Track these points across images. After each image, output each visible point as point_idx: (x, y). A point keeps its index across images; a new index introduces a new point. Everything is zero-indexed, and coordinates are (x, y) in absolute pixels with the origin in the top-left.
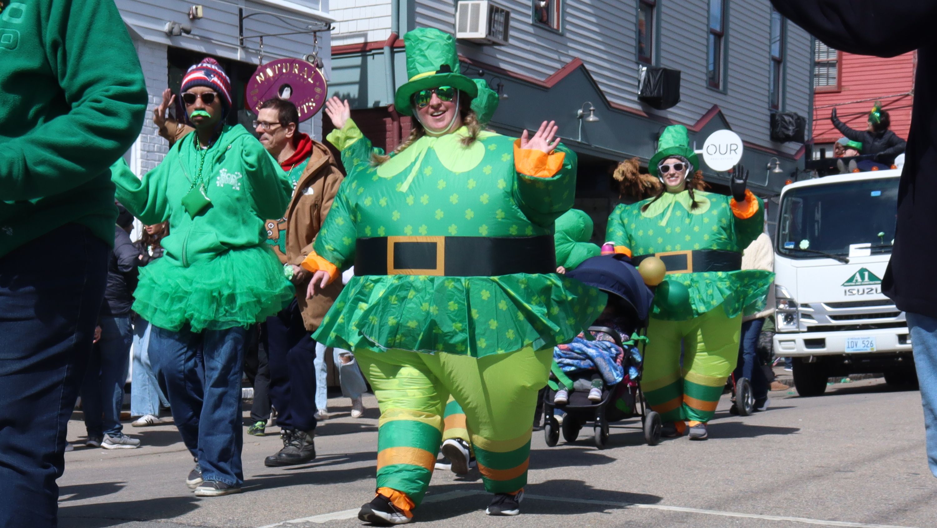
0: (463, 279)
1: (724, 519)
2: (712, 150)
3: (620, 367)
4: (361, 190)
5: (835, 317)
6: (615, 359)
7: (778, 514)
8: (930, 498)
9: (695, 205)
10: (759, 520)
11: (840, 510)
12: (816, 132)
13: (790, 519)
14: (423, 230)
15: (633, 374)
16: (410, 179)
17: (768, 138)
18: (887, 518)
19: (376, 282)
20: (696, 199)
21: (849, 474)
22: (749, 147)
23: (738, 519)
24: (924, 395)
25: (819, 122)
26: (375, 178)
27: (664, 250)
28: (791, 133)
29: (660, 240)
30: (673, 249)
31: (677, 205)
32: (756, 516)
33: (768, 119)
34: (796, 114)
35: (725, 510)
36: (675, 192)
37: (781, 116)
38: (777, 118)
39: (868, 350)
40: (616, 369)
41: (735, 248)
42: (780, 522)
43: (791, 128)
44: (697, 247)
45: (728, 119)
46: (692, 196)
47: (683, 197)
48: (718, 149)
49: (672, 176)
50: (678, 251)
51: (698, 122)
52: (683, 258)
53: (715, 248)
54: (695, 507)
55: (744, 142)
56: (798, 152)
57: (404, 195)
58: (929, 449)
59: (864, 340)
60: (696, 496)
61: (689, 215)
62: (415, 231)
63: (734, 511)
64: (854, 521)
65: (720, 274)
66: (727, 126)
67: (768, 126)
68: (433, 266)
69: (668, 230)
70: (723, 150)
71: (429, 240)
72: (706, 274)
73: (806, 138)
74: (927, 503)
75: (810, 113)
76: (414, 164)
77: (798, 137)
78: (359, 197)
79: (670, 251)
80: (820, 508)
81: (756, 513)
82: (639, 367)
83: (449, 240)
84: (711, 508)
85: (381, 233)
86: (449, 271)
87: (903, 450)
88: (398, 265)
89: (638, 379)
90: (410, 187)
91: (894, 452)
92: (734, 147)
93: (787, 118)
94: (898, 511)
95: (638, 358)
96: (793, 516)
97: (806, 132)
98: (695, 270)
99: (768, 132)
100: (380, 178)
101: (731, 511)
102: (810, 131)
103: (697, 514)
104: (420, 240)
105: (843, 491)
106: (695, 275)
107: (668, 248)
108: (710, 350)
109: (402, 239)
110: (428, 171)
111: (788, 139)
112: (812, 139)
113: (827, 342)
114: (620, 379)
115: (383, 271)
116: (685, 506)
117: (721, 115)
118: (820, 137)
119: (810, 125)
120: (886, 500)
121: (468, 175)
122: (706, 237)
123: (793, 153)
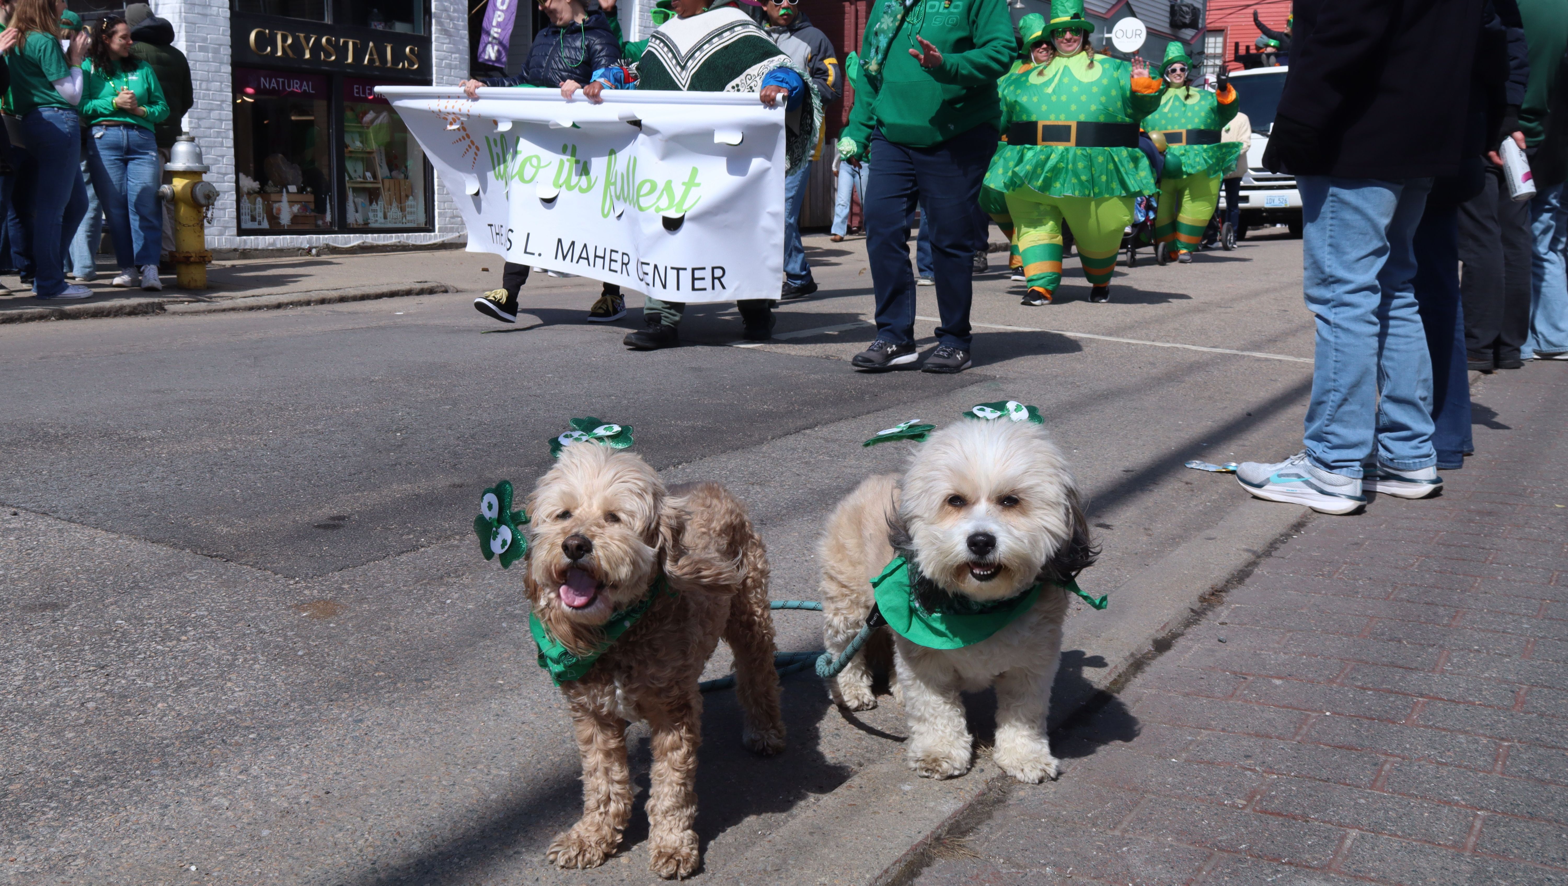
0: (1087, 148)
1: (1122, 344)
2: (1120, 34)
3: (1143, 211)
4: (1019, 91)
5: (1257, 180)
6: (1140, 205)
7: (1168, 342)
8: (1297, 331)
9: (1187, 97)
10: (1151, 346)
11: (1220, 339)
12: (1208, 21)
13: (1178, 345)
14: (1062, 117)
15: (1152, 216)
16: (1053, 85)
17: (1167, 25)
18: (1259, 347)
19: (1029, 149)
20: (1190, 93)
21: (1229, 310)
22: (1151, 33)
23: (1133, 345)
24: (1307, 243)
25: (1211, 12)
26: (1028, 84)
27: (1166, 129)
28: (1187, 21)
29: (1163, 122)
30: (1173, 128)
31: (1177, 97)
32: (1148, 343)
33: (1168, 9)
34: (1192, 5)
35: (1123, 337)
36: (1179, 87)
37: (1179, 6)
38: (1176, 8)
39: (1283, 206)
40: (1140, 212)
41: (1217, 128)
42: (1169, 348)
43: (1187, 17)
44: (1190, 127)
45: (1134, 9)
46: (1188, 90)
47: (1181, 92)
48: (1125, 33)
49: (1179, 75)
50: (1176, 129)
51: (1109, 10)
52: (1180, 134)
53: (1202, 127)
54: (1097, 334)
55: (1147, 28)
56: (1193, 37)
57: (1050, 95)
58: (1306, 287)
59: (1280, 197)
60: (1098, 325)
61: (1185, 105)
62: (1057, 118)
63: (1131, 338)
64: (1231, 348)
65: (1205, 146)
66: (1133, 15)
67: (1168, 15)
68: (1068, 140)
69: (1170, 115)
70: (1129, 35)
71: (1066, 124)
72: (1196, 147)
73: (1200, 26)
74: (1294, 335)
75: (1204, 4)
76: (1055, 75)
77: (1193, 25)
78: (1017, 96)
79: (1170, 130)
80: (1203, 337)
81: (1149, 340)
82: (1155, 211)
83: (1080, 124)
84: (1110, 335)
85: (1034, 118)
86: (1079, 143)
87: (1275, 290)
88: (1044, 140)
89: (1154, 219)
90: (1054, 91)
91: (1267, 291)
92: (1138, 32)
93: (1184, 8)
94: (1270, 341)
95: (1155, 204)
96: (1181, 343)
97: (1200, 21)
98: (1188, 143)
99: (1168, 20)
100: (1032, 85)
101: (1128, 338)
102: (1204, 20)
103: (1099, 340)
104: (1060, 123)
105: (1223, 324)
106: (1188, 147)
107: (1169, 127)
108: (1193, 199)
109: (1048, 123)
110: (1066, 80)
111: (1185, 26)
112: (1205, 27)
113: (1251, 199)
114: (1143, 219)
115: (1034, 142)
116: (1089, 333)
117: (1128, 5)
118: (1212, 25)
119: (1204, 15)
120: (1259, 331)
121: (1092, 84)
122: (1197, 120)
123: (1189, 38)
